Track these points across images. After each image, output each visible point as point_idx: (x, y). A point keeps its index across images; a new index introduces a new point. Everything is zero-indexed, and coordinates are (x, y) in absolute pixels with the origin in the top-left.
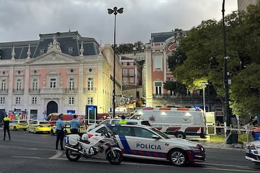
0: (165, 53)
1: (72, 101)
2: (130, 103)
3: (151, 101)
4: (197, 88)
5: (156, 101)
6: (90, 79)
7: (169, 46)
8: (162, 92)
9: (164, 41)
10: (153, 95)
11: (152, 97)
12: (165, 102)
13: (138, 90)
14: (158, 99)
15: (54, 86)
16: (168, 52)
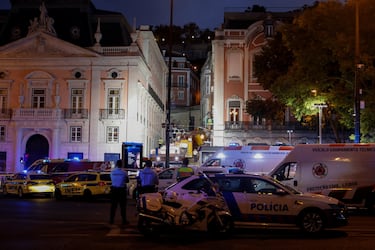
0: (246, 49)
1: (77, 134)
2: (182, 138)
3: (222, 133)
4: (307, 114)
5: (229, 135)
6: (112, 92)
7: (254, 37)
8: (241, 119)
9: (246, 28)
10: (226, 123)
11: (223, 128)
12: (245, 135)
13: (193, 113)
14: (234, 130)
15: (42, 106)
16: (251, 48)
